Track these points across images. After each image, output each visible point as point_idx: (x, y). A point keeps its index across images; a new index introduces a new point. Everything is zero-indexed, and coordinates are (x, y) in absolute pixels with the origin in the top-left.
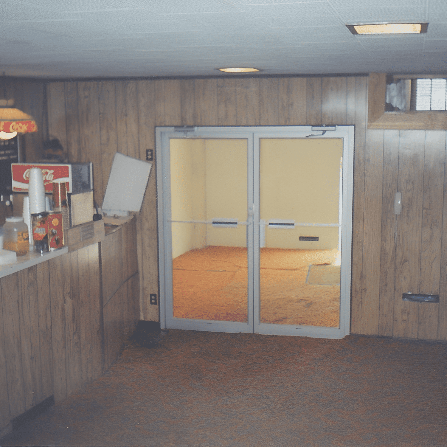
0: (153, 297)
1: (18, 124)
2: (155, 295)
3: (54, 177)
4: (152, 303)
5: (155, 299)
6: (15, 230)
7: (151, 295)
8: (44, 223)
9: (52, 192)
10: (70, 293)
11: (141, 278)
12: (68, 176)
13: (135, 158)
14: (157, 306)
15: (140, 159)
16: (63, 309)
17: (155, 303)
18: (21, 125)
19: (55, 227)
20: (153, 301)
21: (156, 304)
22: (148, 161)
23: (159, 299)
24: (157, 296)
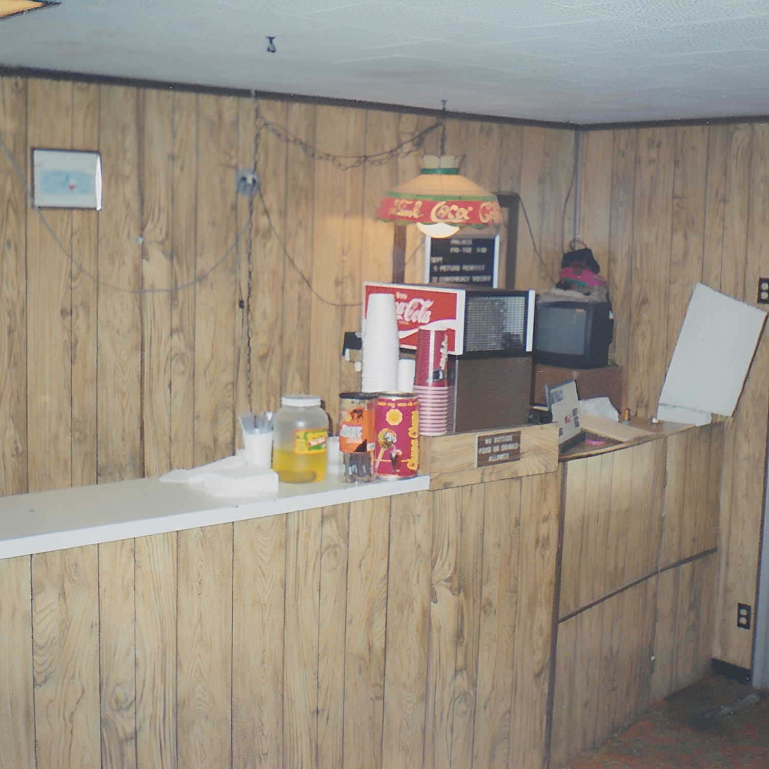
0: (744, 612)
1: (450, 206)
2: (748, 608)
3: (431, 316)
4: (740, 625)
5: (748, 617)
6: (301, 424)
7: (741, 606)
8: (360, 416)
9: (414, 348)
10: (449, 580)
11: (723, 564)
12: (453, 317)
13: (735, 298)
14: (748, 633)
15: (744, 299)
16: (426, 614)
17: (747, 626)
18: (455, 207)
19: (394, 428)
20: (743, 621)
21: (749, 628)
22: (761, 305)
23: (756, 618)
24: (753, 611)
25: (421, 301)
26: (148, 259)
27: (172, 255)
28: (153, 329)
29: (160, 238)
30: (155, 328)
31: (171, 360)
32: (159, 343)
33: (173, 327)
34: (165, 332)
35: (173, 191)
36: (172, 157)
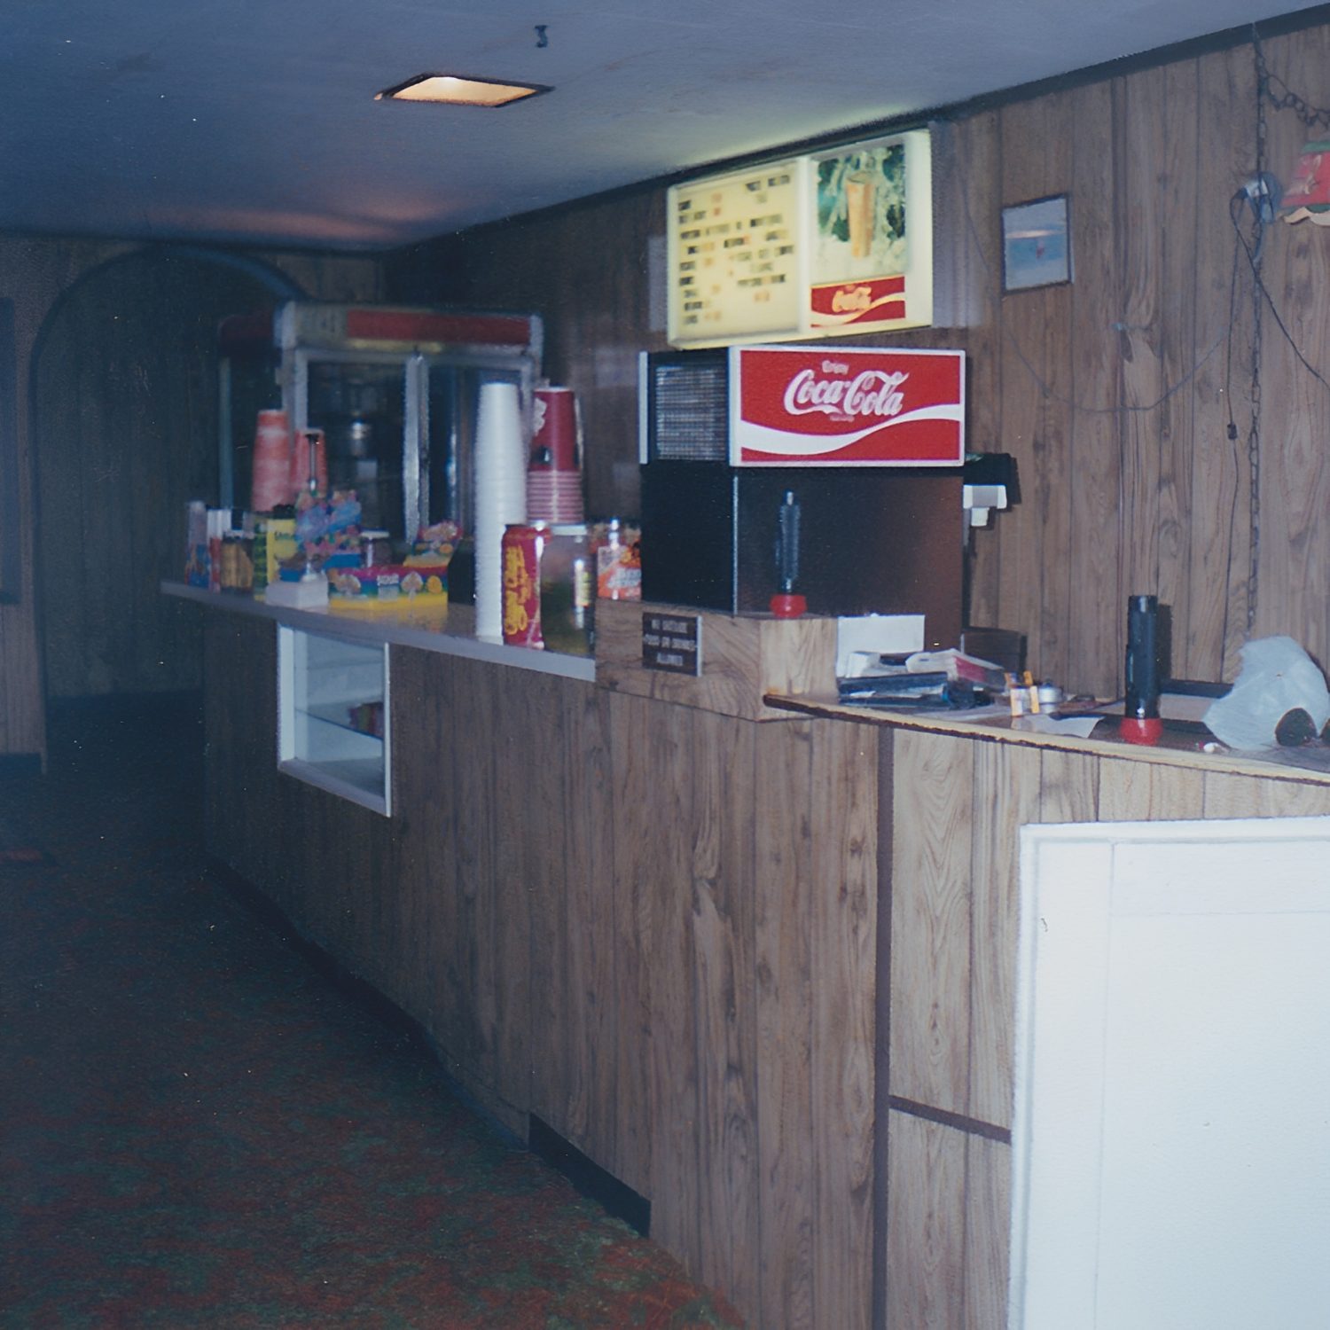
25: (882, 375)
26: (1130, 359)
27: (1163, 346)
28: (1136, 475)
29: (1146, 322)
30: (1138, 473)
31: (1159, 529)
32: (1144, 498)
33: (1162, 474)
34: (1152, 480)
35: (1164, 236)
36: (1163, 179)
